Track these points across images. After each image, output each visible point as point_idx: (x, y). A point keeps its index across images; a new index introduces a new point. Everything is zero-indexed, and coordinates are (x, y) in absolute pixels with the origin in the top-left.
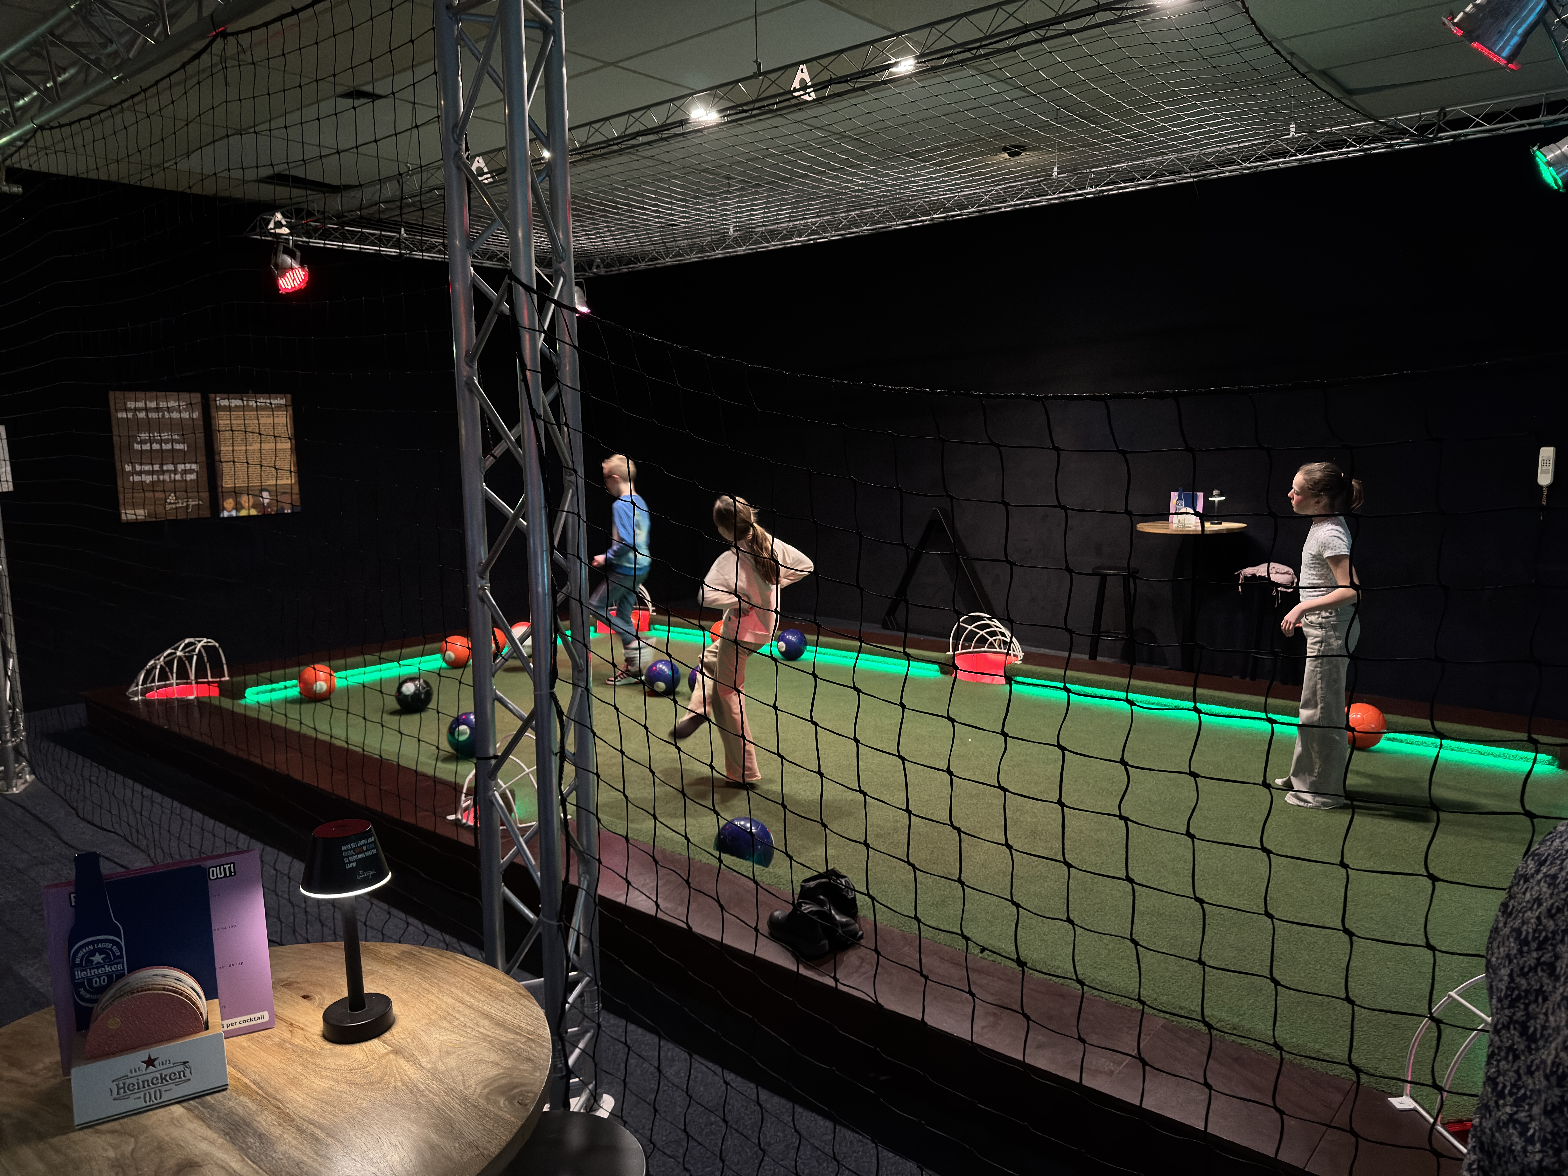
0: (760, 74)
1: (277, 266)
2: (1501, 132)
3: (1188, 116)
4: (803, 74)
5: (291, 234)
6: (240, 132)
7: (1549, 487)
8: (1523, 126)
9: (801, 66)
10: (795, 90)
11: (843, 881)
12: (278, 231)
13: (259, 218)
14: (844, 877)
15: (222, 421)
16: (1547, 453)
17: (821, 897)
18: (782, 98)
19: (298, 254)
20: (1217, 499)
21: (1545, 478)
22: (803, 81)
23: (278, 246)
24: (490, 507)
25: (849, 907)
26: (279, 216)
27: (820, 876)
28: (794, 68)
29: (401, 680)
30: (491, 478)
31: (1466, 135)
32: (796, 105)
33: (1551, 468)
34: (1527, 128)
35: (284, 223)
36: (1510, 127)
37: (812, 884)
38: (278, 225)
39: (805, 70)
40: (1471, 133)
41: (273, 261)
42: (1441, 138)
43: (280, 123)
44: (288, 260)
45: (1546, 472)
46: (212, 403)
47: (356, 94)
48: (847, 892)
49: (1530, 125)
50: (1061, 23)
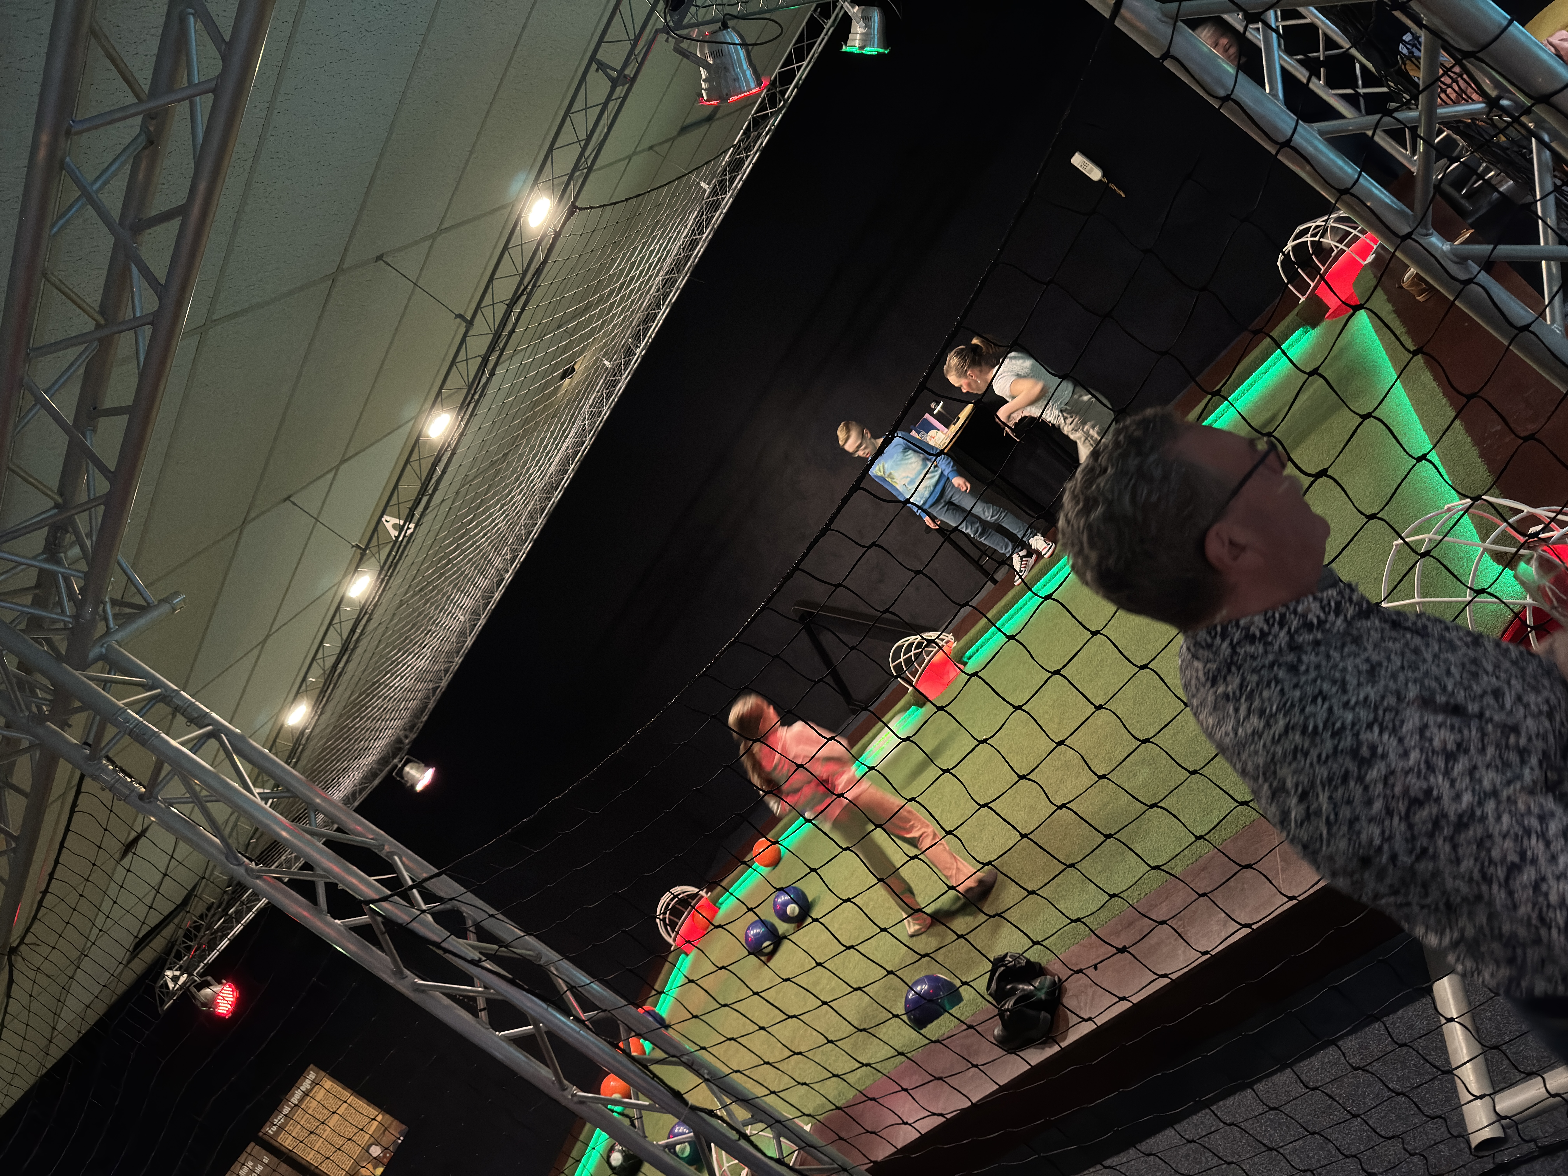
0: (365, 550)
1: (204, 1005)
2: (816, 55)
3: (637, 269)
4: (390, 522)
5: (190, 974)
6: (83, 955)
7: (1104, 175)
8: (823, 39)
9: (383, 519)
10: (397, 537)
11: (1008, 958)
12: (180, 982)
13: (157, 990)
14: (1006, 955)
15: (287, 1142)
16: (1078, 160)
17: (1008, 987)
18: (395, 549)
19: (209, 978)
20: (939, 408)
21: (1095, 174)
22: (394, 526)
23: (191, 992)
24: (517, 1041)
25: (1033, 970)
26: (169, 973)
27: (993, 972)
28: (381, 525)
29: (605, 1157)
30: (497, 1024)
31: (800, 79)
32: (408, 542)
33: (1091, 165)
34: (826, 38)
35: (178, 973)
36: (817, 48)
37: (994, 985)
38: (175, 979)
39: (388, 518)
40: (801, 74)
41: (199, 1005)
42: (789, 98)
43: (101, 918)
44: (207, 991)
45: (1091, 170)
46: (266, 1137)
47: (130, 847)
48: (1019, 963)
49: (826, 35)
50: (500, 335)
